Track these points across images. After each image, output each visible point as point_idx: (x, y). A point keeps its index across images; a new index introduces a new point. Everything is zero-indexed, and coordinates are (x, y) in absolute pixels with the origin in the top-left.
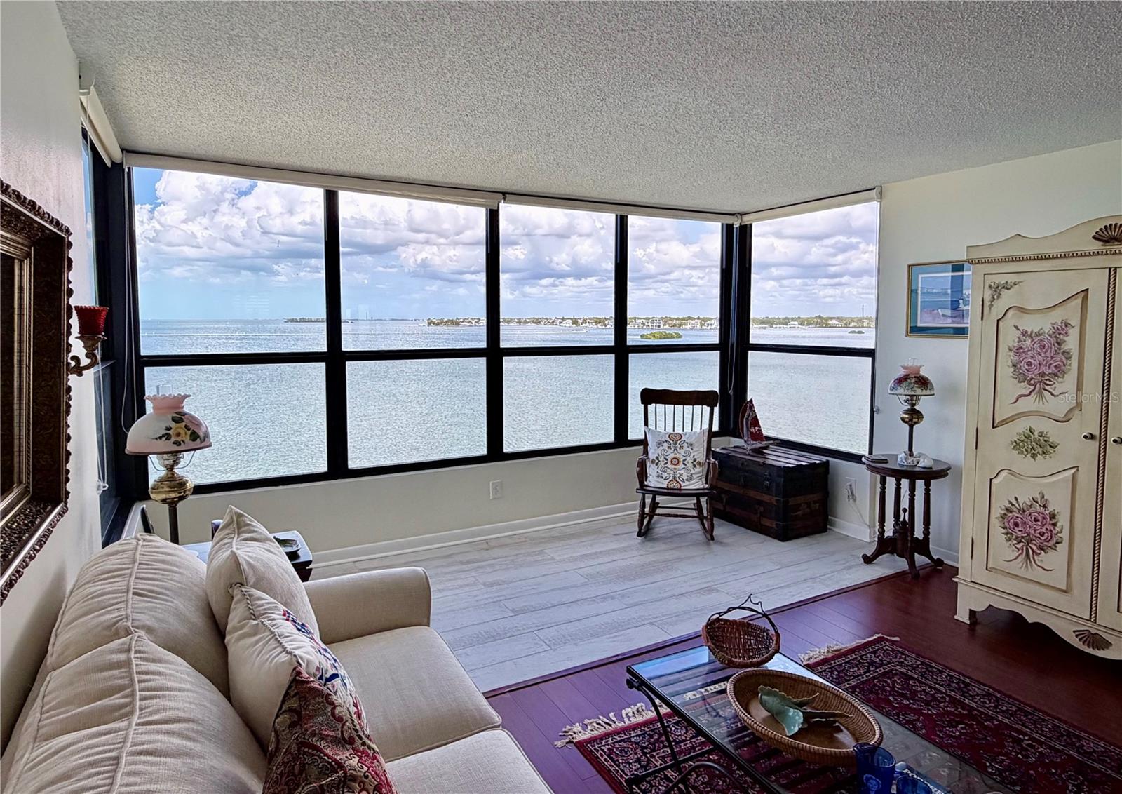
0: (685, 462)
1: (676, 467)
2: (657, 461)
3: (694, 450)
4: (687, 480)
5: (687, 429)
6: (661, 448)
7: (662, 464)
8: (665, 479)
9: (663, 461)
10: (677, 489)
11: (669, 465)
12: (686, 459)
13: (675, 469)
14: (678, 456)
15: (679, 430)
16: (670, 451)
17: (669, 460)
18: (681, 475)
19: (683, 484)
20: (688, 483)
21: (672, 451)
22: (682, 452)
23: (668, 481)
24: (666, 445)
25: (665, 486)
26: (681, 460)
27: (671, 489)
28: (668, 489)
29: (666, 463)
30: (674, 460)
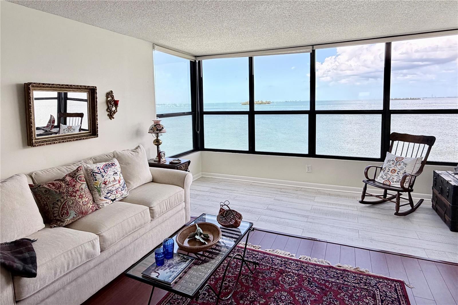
0: (399, 173)
1: (393, 174)
2: (384, 170)
3: (406, 167)
4: (395, 182)
5: (409, 156)
6: (389, 163)
7: (386, 171)
8: (384, 179)
9: (387, 170)
10: (388, 185)
11: (389, 173)
12: (400, 171)
13: (392, 175)
14: (396, 169)
15: (403, 156)
16: (392, 166)
17: (391, 170)
18: (393, 178)
19: (392, 183)
20: (396, 183)
21: (394, 166)
22: (399, 167)
23: (385, 180)
24: (392, 162)
25: (382, 183)
26: (397, 171)
27: (385, 184)
28: (383, 184)
29: (388, 171)
30: (393, 171)
